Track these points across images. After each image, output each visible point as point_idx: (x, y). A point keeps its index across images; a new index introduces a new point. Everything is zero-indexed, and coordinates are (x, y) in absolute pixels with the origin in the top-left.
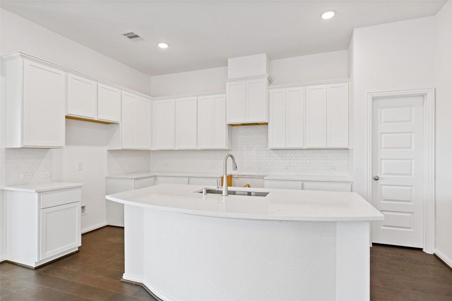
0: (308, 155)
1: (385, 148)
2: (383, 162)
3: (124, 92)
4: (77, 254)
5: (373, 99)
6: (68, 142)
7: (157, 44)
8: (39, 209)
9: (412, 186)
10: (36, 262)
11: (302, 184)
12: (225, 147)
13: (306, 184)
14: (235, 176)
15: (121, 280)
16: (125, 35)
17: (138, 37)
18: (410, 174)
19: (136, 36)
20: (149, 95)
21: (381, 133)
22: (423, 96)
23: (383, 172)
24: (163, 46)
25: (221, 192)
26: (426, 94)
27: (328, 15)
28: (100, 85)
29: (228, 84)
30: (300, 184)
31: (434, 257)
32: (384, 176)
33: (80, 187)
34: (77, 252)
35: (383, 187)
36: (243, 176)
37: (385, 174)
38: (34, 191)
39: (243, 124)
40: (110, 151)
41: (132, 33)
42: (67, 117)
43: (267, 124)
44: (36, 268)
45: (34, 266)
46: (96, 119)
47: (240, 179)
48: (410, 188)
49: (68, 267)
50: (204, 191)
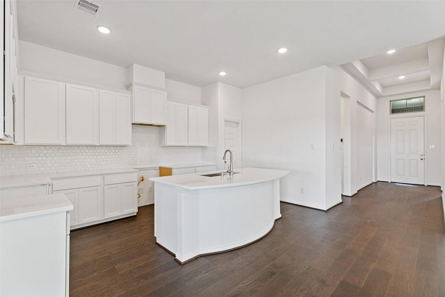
5: (225, 121)
7: (97, 27)
22: (237, 123)
24: (104, 30)
50: (222, 174)
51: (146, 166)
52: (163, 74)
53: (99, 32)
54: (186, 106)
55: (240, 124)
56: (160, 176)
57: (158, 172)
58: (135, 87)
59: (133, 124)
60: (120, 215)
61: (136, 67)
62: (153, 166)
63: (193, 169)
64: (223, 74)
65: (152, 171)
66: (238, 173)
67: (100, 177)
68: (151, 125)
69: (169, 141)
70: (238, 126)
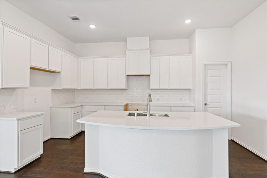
0: (169, 92)
1: (210, 89)
2: (209, 96)
3: (63, 53)
4: (41, 159)
5: (205, 65)
6: (31, 85)
7: (89, 25)
8: (18, 131)
9: (221, 108)
10: (15, 168)
11: (170, 108)
12: (125, 88)
13: (172, 108)
14: (129, 104)
15: (83, 172)
16: (70, 17)
17: (79, 19)
18: (221, 102)
19: (78, 19)
20: (74, 54)
21: (208, 82)
22: (226, 65)
24: (92, 27)
25: (146, 115)
26: (228, 64)
27: (188, 21)
28: (50, 48)
29: (127, 52)
30: (169, 108)
31: (231, 141)
32: (209, 103)
33: (43, 114)
34: (40, 158)
35: (209, 109)
36: (134, 104)
37: (210, 102)
38: (15, 119)
39: (134, 75)
40: (53, 90)
41: (76, 17)
42: (31, 68)
43: (149, 75)
44: (15, 172)
45: (14, 171)
46: (48, 69)
47: (132, 106)
48: (220, 109)
49: (39, 168)
50: (136, 114)
52: (148, 38)
54: (168, 57)
59: (127, 76)
70: (227, 68)
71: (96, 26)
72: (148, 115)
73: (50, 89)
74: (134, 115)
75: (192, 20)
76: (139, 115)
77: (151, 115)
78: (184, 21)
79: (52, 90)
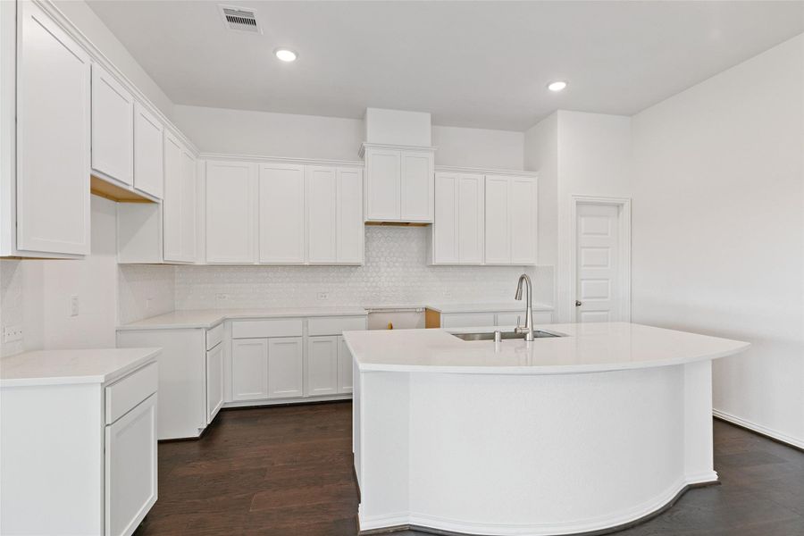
1: (585, 266)
2: (583, 282)
3: (166, 132)
5: (578, 203)
7: (275, 52)
8: (104, 425)
12: (359, 262)
17: (253, 22)
18: (607, 297)
21: (582, 247)
22: (619, 206)
23: (583, 296)
24: (286, 56)
26: (622, 205)
28: (140, 108)
32: (584, 300)
35: (584, 314)
37: (585, 298)
43: (430, 225)
50: (497, 336)
51: (401, 305)
52: (428, 116)
53: (278, 59)
54: (480, 177)
55: (626, 208)
56: (427, 327)
57: (421, 318)
58: (369, 153)
59: (367, 223)
60: (335, 393)
61: (371, 112)
62: (413, 305)
63: (492, 316)
64: (557, 87)
65: (411, 315)
66: (565, 336)
67: (300, 321)
68: (407, 224)
69: (441, 255)
70: (621, 214)
71: (297, 55)
72: (529, 336)
73: (113, 262)
74: (491, 337)
75: (567, 83)
76: (504, 336)
77: (537, 335)
78: (548, 86)
79: (121, 266)
